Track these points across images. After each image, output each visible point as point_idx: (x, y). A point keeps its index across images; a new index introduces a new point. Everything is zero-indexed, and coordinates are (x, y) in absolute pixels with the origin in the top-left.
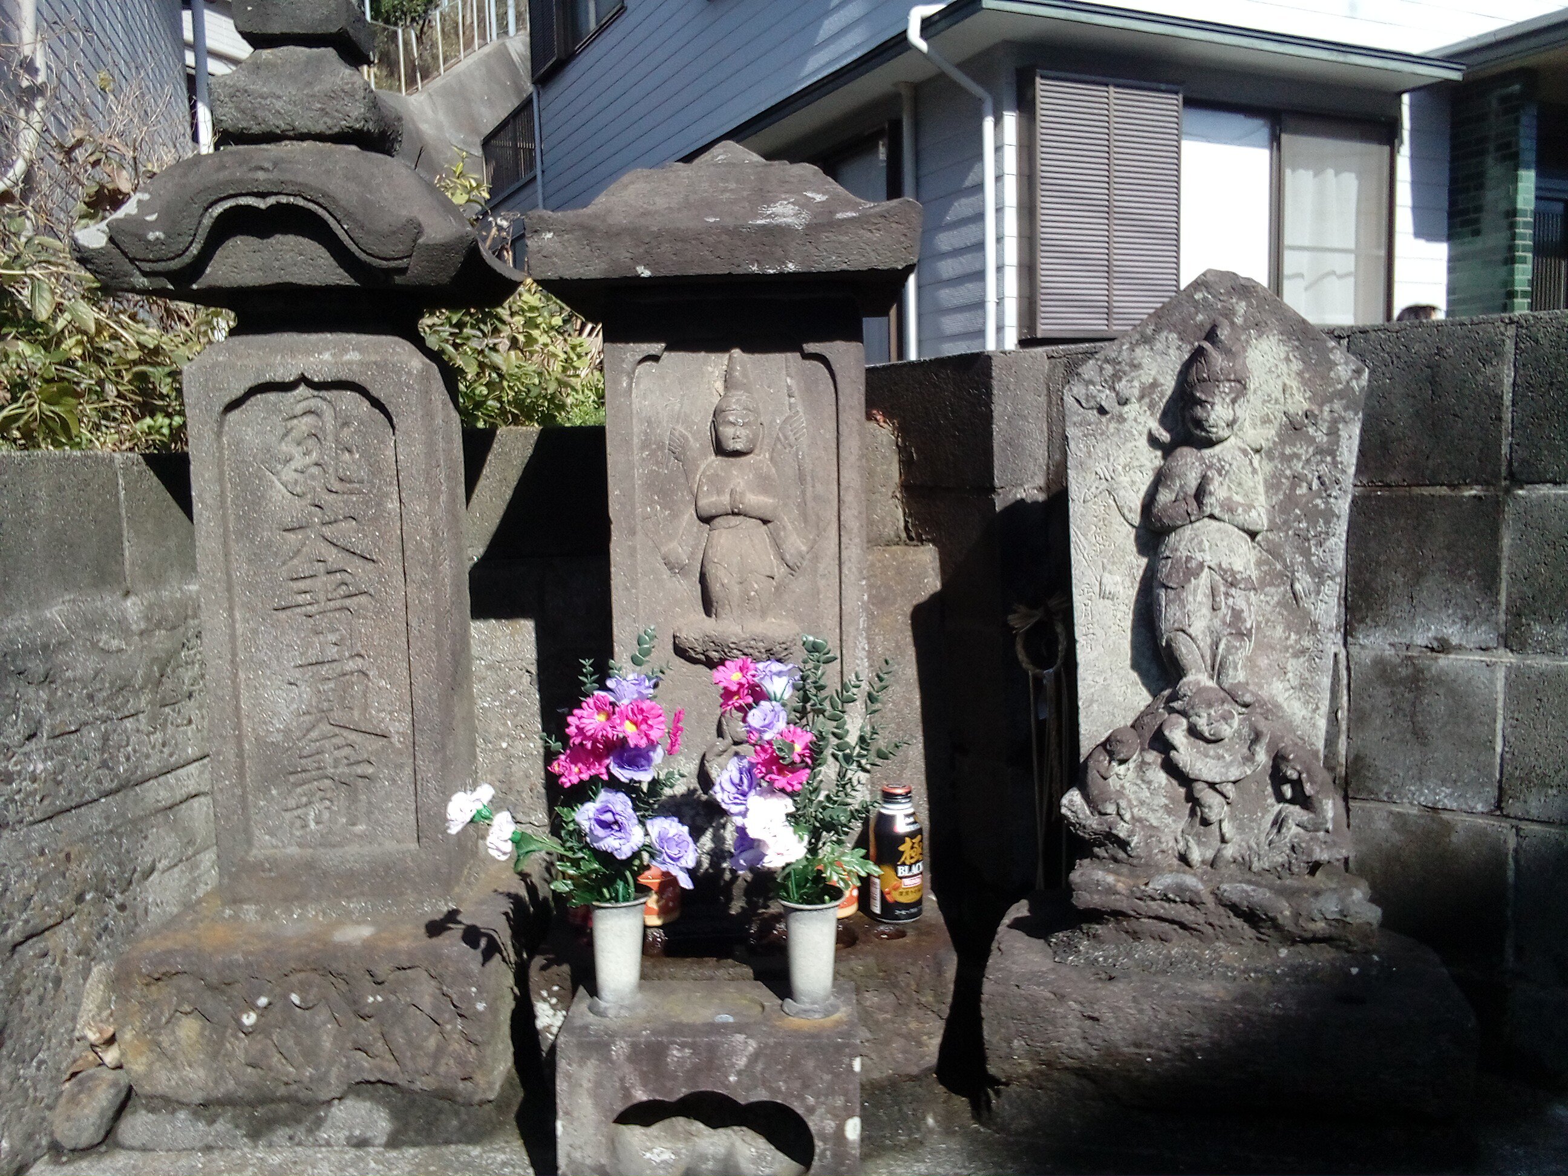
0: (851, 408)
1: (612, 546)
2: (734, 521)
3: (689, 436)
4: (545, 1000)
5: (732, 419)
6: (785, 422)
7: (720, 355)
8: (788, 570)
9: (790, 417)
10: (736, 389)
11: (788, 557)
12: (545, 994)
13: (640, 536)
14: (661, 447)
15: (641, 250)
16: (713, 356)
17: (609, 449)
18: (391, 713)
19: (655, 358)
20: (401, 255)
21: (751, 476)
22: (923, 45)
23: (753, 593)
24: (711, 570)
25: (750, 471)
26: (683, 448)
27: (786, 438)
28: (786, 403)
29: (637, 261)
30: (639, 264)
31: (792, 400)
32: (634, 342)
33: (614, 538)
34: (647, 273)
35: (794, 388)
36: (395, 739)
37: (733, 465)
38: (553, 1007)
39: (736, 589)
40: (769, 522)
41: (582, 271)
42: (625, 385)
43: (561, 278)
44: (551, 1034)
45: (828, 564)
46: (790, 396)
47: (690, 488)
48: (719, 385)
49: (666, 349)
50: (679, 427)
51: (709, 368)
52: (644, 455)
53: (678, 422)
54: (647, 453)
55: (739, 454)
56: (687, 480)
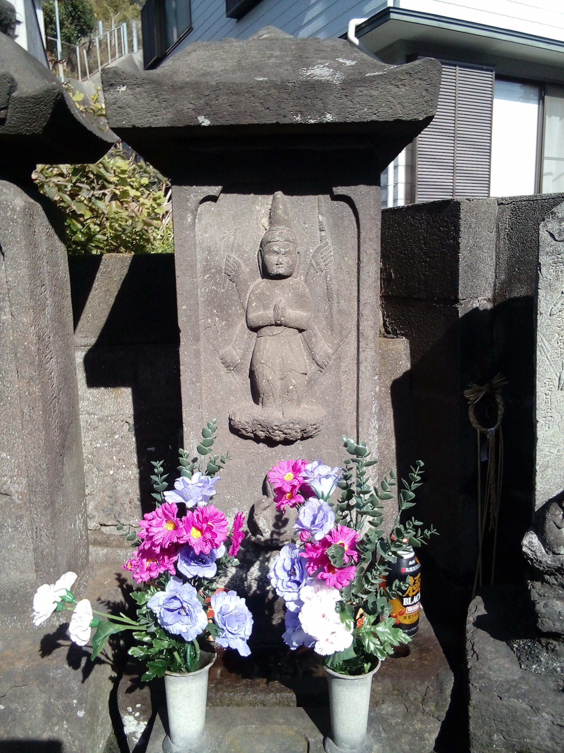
0: (371, 240)
1: (181, 349)
2: (277, 330)
3: (241, 262)
4: (130, 714)
5: (276, 248)
6: (316, 251)
7: (266, 196)
8: (318, 368)
9: (320, 248)
10: (279, 224)
11: (318, 358)
12: (130, 709)
13: (203, 340)
14: (219, 271)
15: (202, 102)
16: (260, 197)
17: (177, 273)
18: (11, 477)
19: (214, 199)
21: (290, 295)
22: (356, 41)
23: (291, 387)
24: (259, 369)
25: (290, 290)
26: (236, 271)
27: (318, 264)
28: (318, 236)
29: (199, 112)
30: (200, 114)
31: (323, 233)
32: (197, 186)
33: (182, 343)
34: (206, 123)
35: (325, 223)
36: (15, 497)
37: (276, 285)
38: (136, 718)
39: (278, 383)
40: (304, 330)
41: (151, 120)
42: (189, 220)
43: (134, 127)
44: (136, 738)
45: (349, 363)
46: (321, 230)
47: (242, 304)
48: (265, 221)
49: (223, 191)
50: (233, 255)
51: (257, 207)
52: (205, 278)
53: (232, 251)
54: (208, 276)
55: (280, 277)
56: (240, 298)
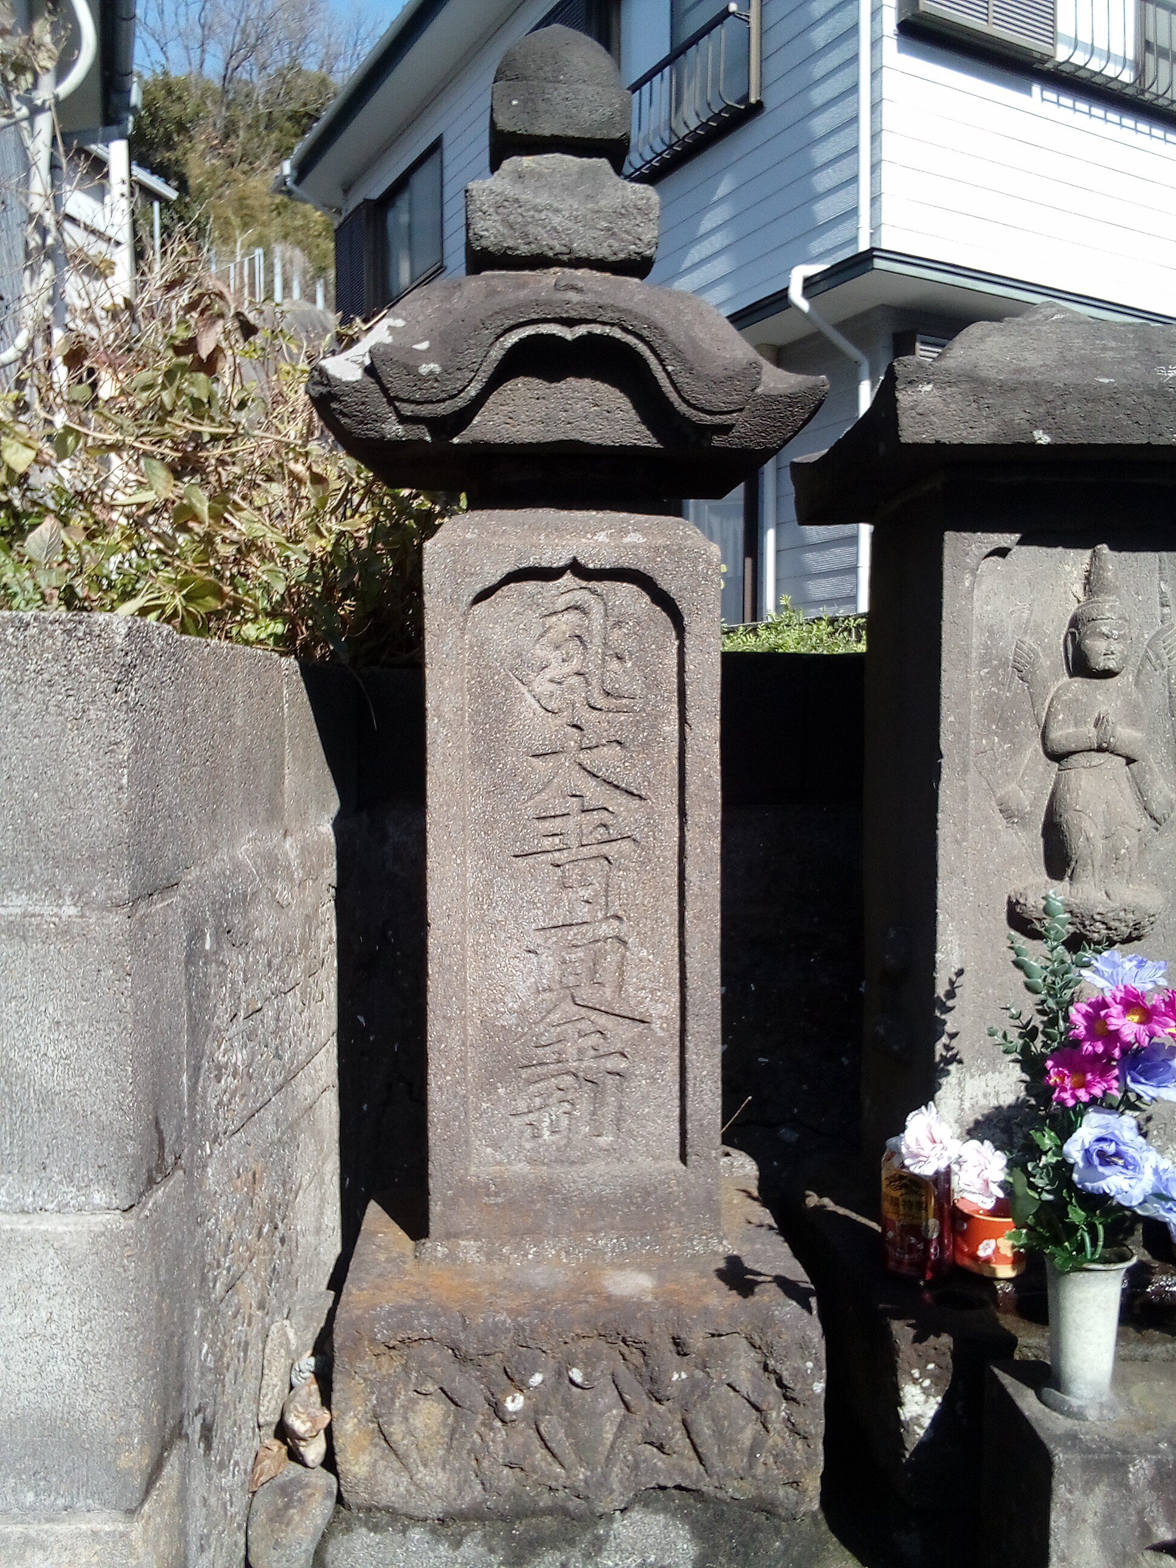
1: (942, 785)
2: (1097, 758)
3: (1039, 650)
4: (915, 1381)
5: (1105, 629)
6: (1155, 637)
7: (1080, 551)
8: (1154, 824)
9: (1162, 632)
11: (1154, 806)
12: (916, 1373)
13: (973, 770)
14: (1004, 665)
15: (1041, 410)
16: (1072, 553)
17: (944, 665)
18: (653, 991)
19: (1002, 552)
20: (733, 407)
21: (1119, 703)
22: (804, 305)
23: (1123, 851)
24: (1069, 818)
25: (1118, 697)
26: (1033, 665)
27: (1158, 657)
28: (1158, 613)
29: (1034, 424)
30: (1036, 427)
31: (1166, 610)
32: (983, 532)
33: (944, 776)
34: (1045, 440)
35: (1169, 595)
36: (656, 1026)
37: (1098, 688)
38: (925, 1391)
39: (1100, 844)
40: (1134, 761)
41: (965, 434)
42: (967, 584)
43: (937, 442)
44: (921, 1427)
46: (1163, 605)
47: (1037, 717)
48: (1078, 589)
49: (1021, 543)
50: (1027, 639)
51: (1066, 567)
52: (982, 673)
53: (1025, 633)
54: (986, 670)
55: (1108, 674)
56: (1033, 706)
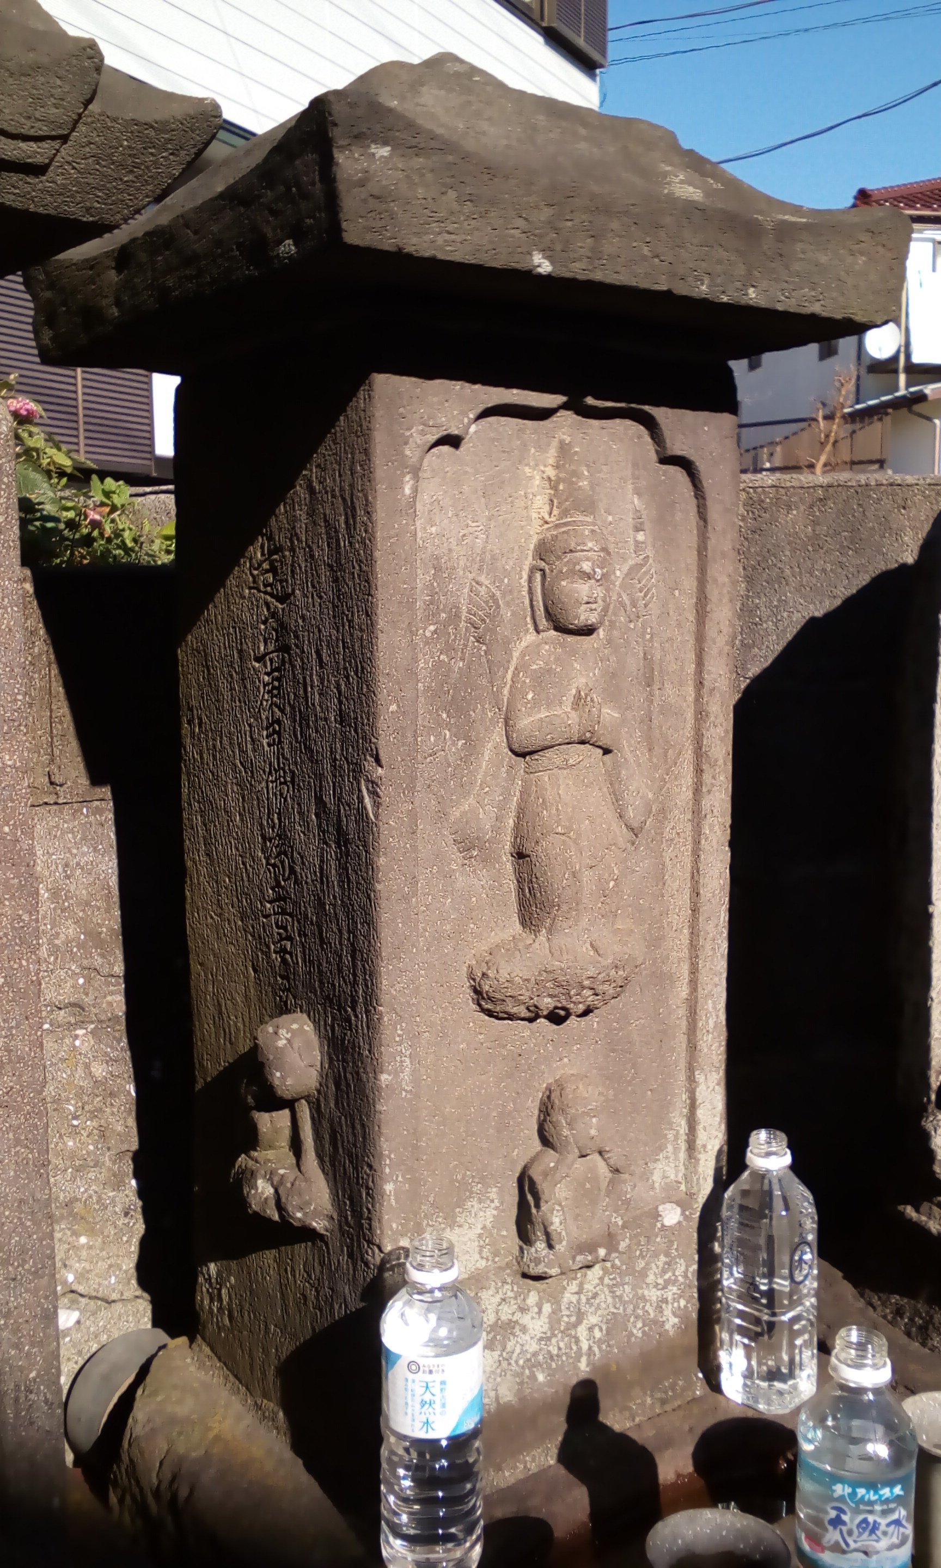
0: (724, 555)
1: (383, 813)
5: (584, 566)
7: (543, 446)
8: (630, 835)
9: (638, 566)
14: (454, 616)
15: (542, 217)
16: (532, 447)
19: (454, 441)
20: (45, 130)
24: (553, 849)
27: (634, 604)
28: (631, 541)
30: (534, 245)
31: (641, 537)
33: (385, 799)
34: (544, 266)
35: (643, 515)
37: (574, 652)
40: (609, 751)
41: (439, 241)
42: (407, 491)
45: (680, 821)
46: (638, 529)
51: (527, 469)
52: (428, 634)
53: (480, 569)
54: (432, 628)
55: (588, 631)
56: (491, 682)
